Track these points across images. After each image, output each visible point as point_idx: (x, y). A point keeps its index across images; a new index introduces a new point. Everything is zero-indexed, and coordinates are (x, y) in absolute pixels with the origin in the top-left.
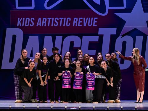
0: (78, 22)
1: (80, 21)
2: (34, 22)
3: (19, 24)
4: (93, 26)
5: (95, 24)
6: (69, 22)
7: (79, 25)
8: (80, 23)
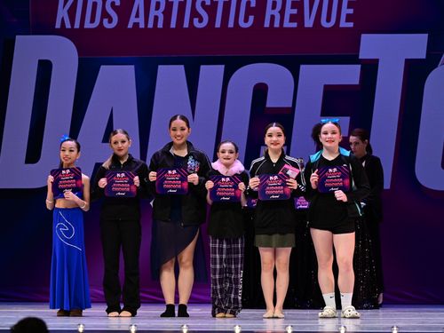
0: (282, 12)
1: (292, 8)
2: (117, 12)
3: (63, 19)
4: (341, 26)
5: (349, 18)
6: (249, 11)
7: (287, 24)
8: (291, 16)
